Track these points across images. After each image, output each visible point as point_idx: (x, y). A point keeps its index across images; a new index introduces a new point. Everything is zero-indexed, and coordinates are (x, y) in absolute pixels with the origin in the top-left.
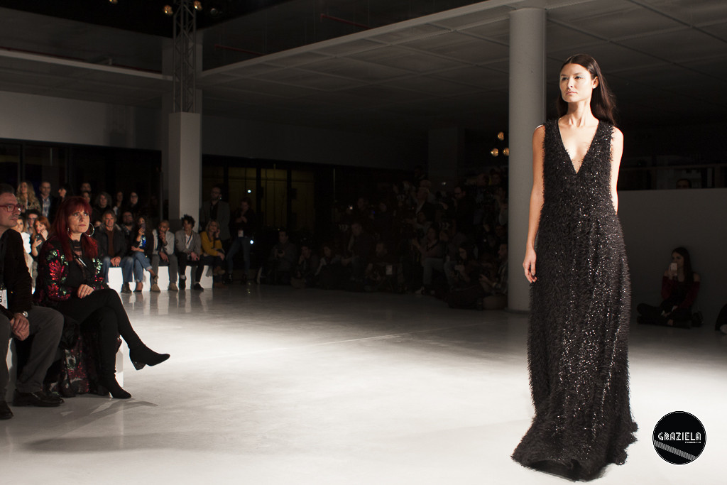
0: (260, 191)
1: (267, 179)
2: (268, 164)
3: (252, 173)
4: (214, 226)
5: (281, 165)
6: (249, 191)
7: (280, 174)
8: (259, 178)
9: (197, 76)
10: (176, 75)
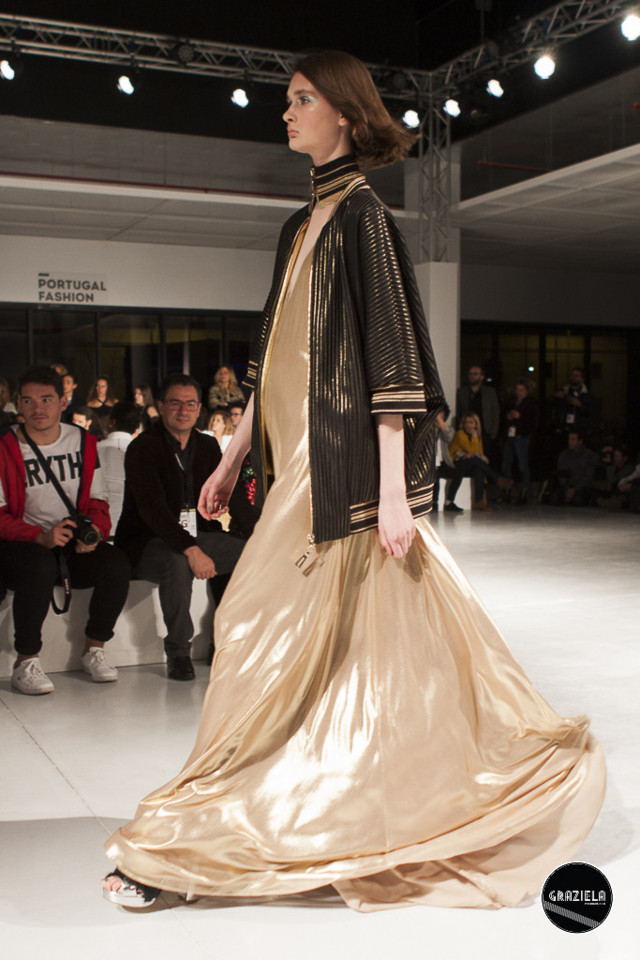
0: (545, 370)
1: (557, 351)
2: (559, 329)
3: (534, 342)
4: (473, 422)
5: (577, 330)
6: (531, 369)
7: (575, 343)
8: (543, 350)
9: (453, 209)
10: (423, 210)
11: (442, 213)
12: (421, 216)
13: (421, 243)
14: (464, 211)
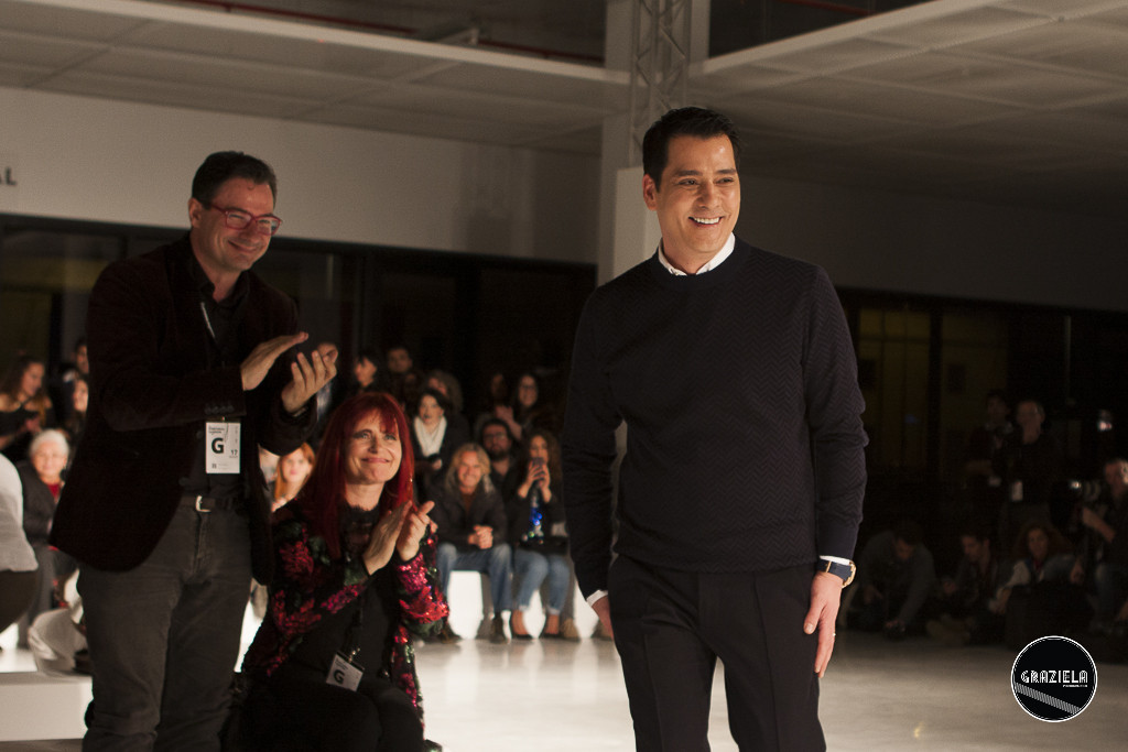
9: (693, 71)
10: (637, 70)
11: (672, 78)
12: (633, 78)
13: (632, 128)
14: (712, 77)
